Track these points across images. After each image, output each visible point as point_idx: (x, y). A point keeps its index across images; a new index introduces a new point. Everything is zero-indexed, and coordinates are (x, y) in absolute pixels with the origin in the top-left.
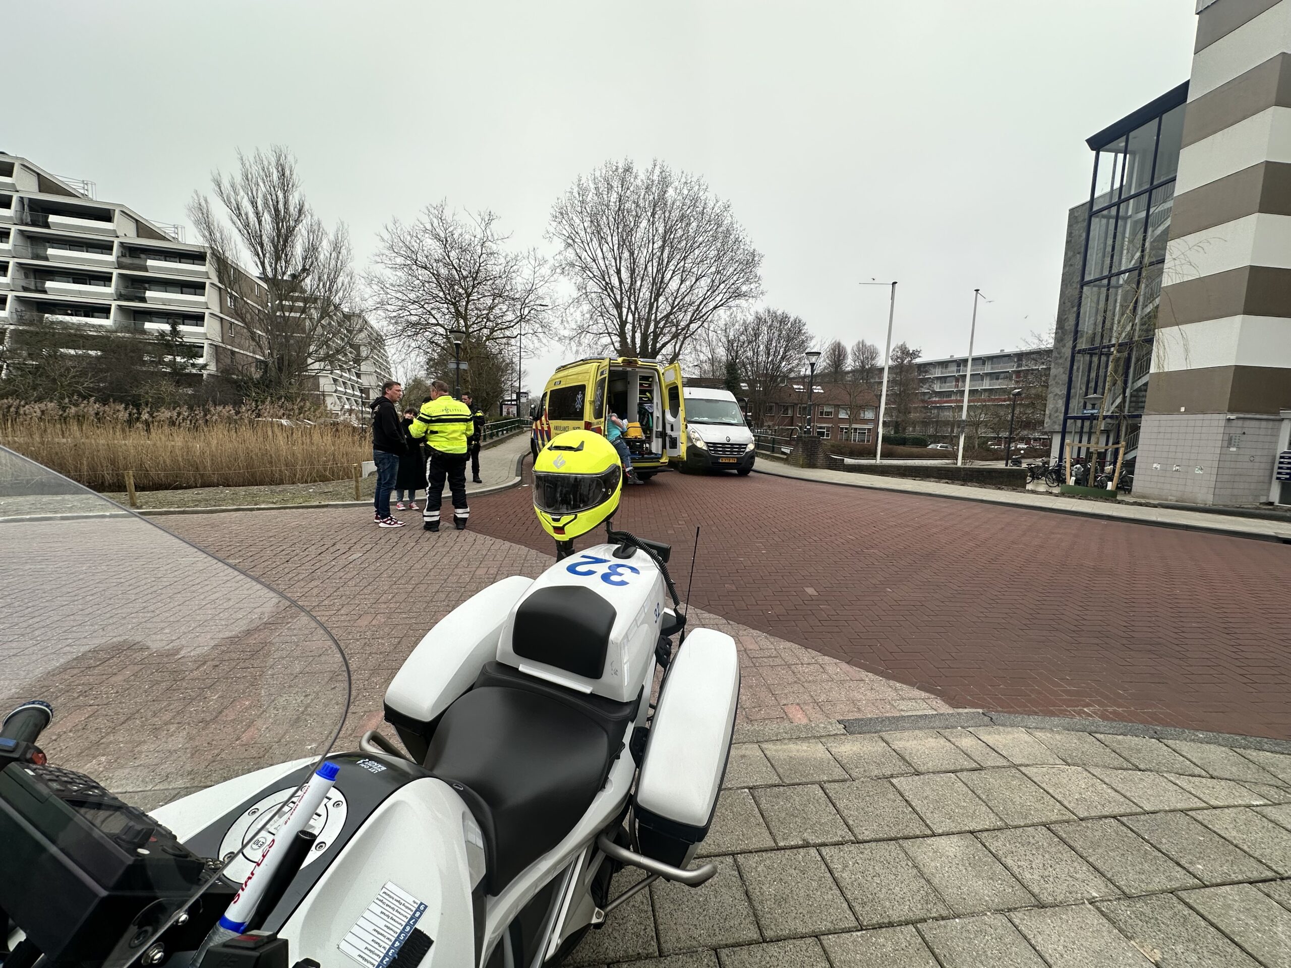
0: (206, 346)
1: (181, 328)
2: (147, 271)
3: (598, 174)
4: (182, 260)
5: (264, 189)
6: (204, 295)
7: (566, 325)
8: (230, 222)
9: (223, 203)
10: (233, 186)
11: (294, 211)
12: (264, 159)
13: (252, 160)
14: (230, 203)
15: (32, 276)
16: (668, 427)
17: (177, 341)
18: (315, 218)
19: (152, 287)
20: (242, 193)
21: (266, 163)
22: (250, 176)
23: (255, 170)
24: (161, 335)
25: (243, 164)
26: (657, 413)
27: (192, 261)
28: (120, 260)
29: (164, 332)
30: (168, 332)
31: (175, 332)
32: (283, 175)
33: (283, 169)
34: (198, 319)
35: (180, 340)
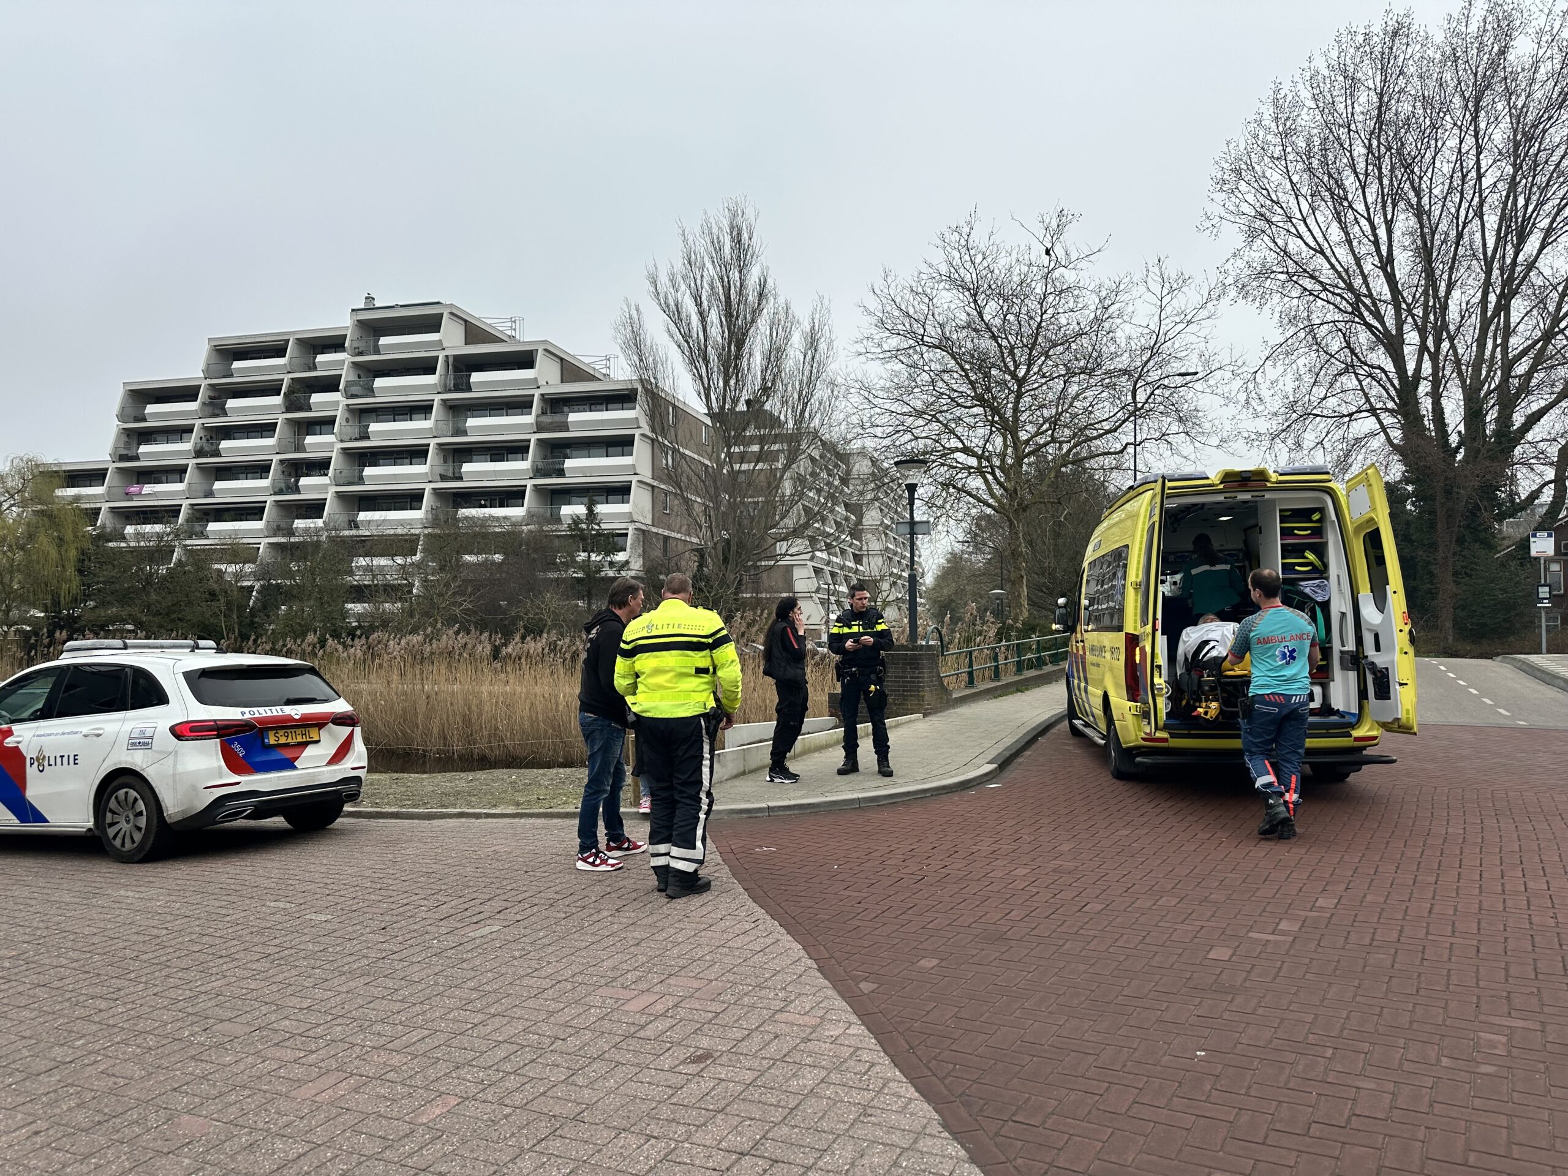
0: (630, 533)
1: (601, 509)
2: (568, 430)
3: (1320, 64)
4: (610, 406)
5: (712, 272)
6: (631, 455)
7: (1259, 408)
8: (667, 335)
9: (658, 308)
10: (673, 281)
11: (752, 297)
12: (714, 225)
13: (697, 231)
14: (668, 306)
15: (450, 459)
16: (1368, 640)
17: (593, 529)
18: (781, 300)
19: (574, 453)
20: (683, 287)
21: (715, 231)
22: (693, 257)
23: (702, 247)
24: (574, 521)
25: (685, 242)
26: (1340, 605)
27: (620, 406)
28: (540, 419)
29: (578, 517)
30: (583, 517)
31: (591, 515)
32: (739, 242)
33: (739, 234)
34: (621, 492)
35: (597, 527)
